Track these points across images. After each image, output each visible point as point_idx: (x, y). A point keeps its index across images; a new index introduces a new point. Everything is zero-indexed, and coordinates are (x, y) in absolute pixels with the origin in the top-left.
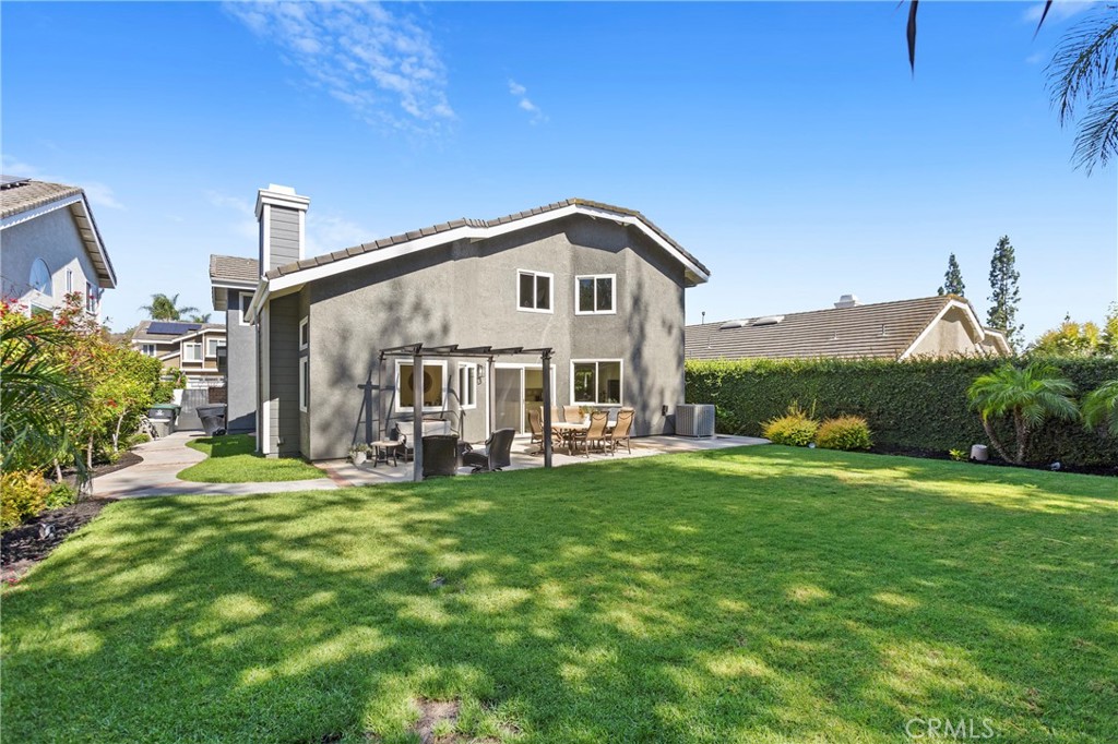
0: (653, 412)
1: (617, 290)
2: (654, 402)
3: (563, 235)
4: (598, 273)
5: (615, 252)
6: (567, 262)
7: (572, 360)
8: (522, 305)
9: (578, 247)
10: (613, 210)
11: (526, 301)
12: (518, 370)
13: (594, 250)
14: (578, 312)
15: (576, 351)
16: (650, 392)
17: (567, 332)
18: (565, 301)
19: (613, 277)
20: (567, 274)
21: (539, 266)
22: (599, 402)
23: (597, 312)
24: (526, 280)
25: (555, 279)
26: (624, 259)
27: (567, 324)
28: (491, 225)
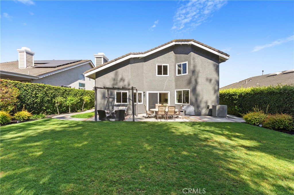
0: (202, 109)
1: (188, 67)
2: (203, 105)
3: (173, 52)
4: (182, 62)
5: (188, 54)
6: (174, 60)
7: (175, 90)
8: (158, 74)
9: (177, 55)
10: (185, 41)
11: (160, 73)
12: (157, 93)
13: (181, 55)
14: (177, 75)
15: (177, 87)
16: (201, 102)
17: (174, 81)
18: (173, 72)
19: (187, 62)
20: (173, 64)
21: (164, 63)
22: (183, 103)
23: (182, 74)
24: (160, 67)
25: (169, 66)
26: (190, 56)
27: (174, 79)
28: (145, 53)
